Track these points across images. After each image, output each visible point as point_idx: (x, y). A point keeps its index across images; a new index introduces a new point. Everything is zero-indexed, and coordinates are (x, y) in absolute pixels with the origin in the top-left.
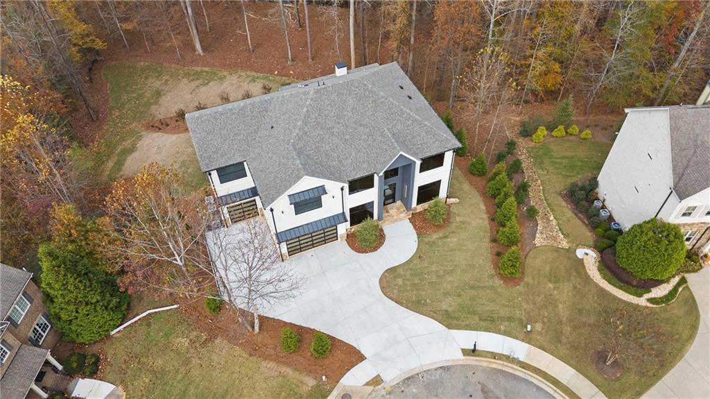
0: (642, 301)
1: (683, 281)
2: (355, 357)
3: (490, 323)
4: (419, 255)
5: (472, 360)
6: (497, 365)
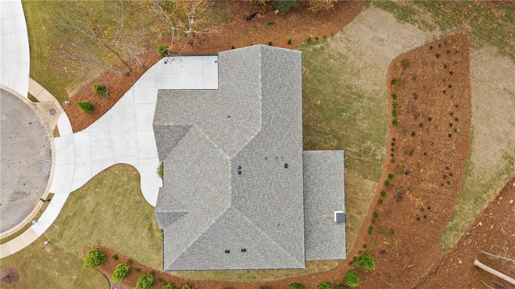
2: (77, 127)
4: (143, 202)
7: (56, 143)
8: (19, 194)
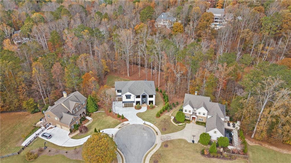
0: (177, 125)
1: (186, 124)
2: (127, 120)
3: (150, 121)
4: (145, 112)
5: (144, 125)
6: (148, 126)
7: (131, 123)
8: (144, 129)
